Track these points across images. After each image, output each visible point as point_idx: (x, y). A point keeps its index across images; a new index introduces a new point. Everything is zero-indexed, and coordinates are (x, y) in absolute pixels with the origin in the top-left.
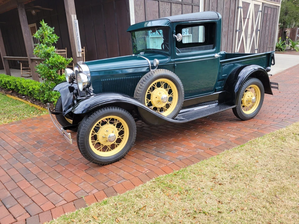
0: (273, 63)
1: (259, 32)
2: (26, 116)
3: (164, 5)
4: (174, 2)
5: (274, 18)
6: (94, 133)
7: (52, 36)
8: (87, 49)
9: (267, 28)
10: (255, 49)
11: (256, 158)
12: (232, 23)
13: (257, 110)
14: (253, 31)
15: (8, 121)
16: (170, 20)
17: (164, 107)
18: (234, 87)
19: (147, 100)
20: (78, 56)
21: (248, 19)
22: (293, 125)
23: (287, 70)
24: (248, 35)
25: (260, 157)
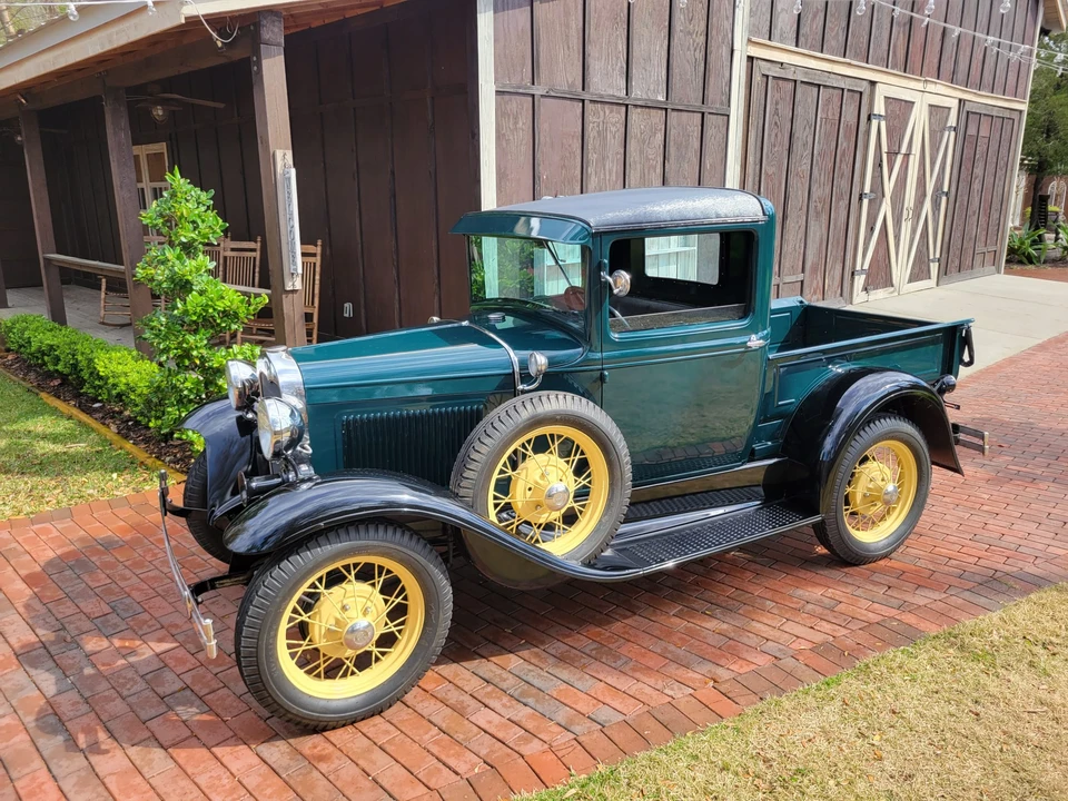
0: (966, 358)
1: (944, 199)
2: (91, 491)
3: (602, 113)
4: (639, 103)
5: (1004, 151)
6: (300, 615)
7: (203, 221)
8: (331, 246)
9: (976, 186)
10: (931, 257)
11: (876, 740)
12: (847, 171)
13: (904, 528)
14: (924, 195)
15: (27, 509)
16: (589, 225)
17: (557, 523)
18: (820, 445)
19: (495, 498)
20: (289, 287)
21: (907, 155)
22: (1029, 601)
23: (1042, 347)
24: (905, 212)
25: (891, 734)
